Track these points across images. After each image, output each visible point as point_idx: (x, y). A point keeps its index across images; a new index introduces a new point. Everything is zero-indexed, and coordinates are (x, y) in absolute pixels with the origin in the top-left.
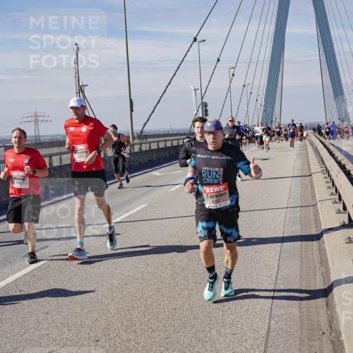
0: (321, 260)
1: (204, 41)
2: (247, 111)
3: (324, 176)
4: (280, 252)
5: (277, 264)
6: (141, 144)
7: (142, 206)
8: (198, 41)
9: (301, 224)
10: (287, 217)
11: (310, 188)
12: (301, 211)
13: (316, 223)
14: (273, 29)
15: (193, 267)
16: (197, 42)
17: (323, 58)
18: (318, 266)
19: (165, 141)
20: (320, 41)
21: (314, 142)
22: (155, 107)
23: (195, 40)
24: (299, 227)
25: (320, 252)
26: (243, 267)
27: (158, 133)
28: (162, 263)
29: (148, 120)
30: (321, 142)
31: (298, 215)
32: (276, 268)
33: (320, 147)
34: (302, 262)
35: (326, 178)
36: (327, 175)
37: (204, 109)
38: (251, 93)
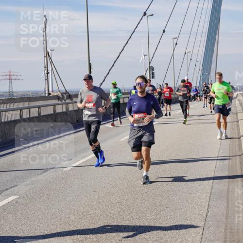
1: (153, 15)
8: (147, 15)
22: (110, 70)
23: (145, 14)
37: (151, 72)
38: (191, 59)
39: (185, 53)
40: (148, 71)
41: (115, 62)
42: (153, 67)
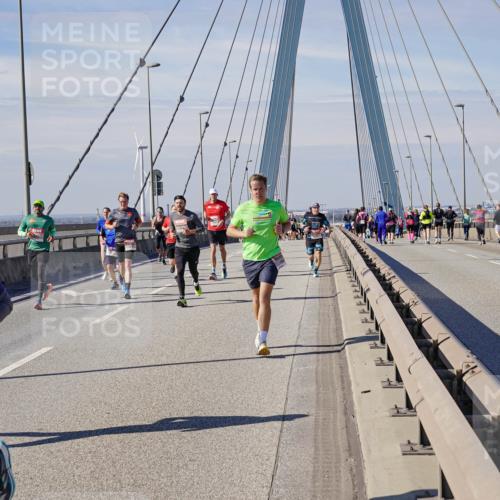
0: (349, 446)
1: (158, 65)
2: (230, 187)
3: (358, 300)
4: (281, 432)
5: (274, 452)
6: (60, 240)
7: (44, 350)
8: (147, 65)
9: (317, 382)
10: (295, 370)
11: (333, 322)
12: (318, 361)
13: (343, 382)
14: (275, 48)
15: (130, 456)
16: (145, 67)
17: (360, 101)
18: (343, 455)
19: (87, 237)
20: (355, 71)
21: (342, 242)
22: (70, 178)
23: (142, 63)
24: (313, 388)
25: (347, 432)
26: (216, 457)
27: (74, 222)
28: (77, 451)
29: (58, 198)
30: (353, 242)
31: (312, 367)
32: (273, 459)
33: (352, 251)
34: (316, 448)
35: (361, 304)
36: (362, 300)
37: (156, 182)
38: (237, 157)
39: (226, 144)
40: (150, 179)
41: (81, 161)
42: (160, 172)
